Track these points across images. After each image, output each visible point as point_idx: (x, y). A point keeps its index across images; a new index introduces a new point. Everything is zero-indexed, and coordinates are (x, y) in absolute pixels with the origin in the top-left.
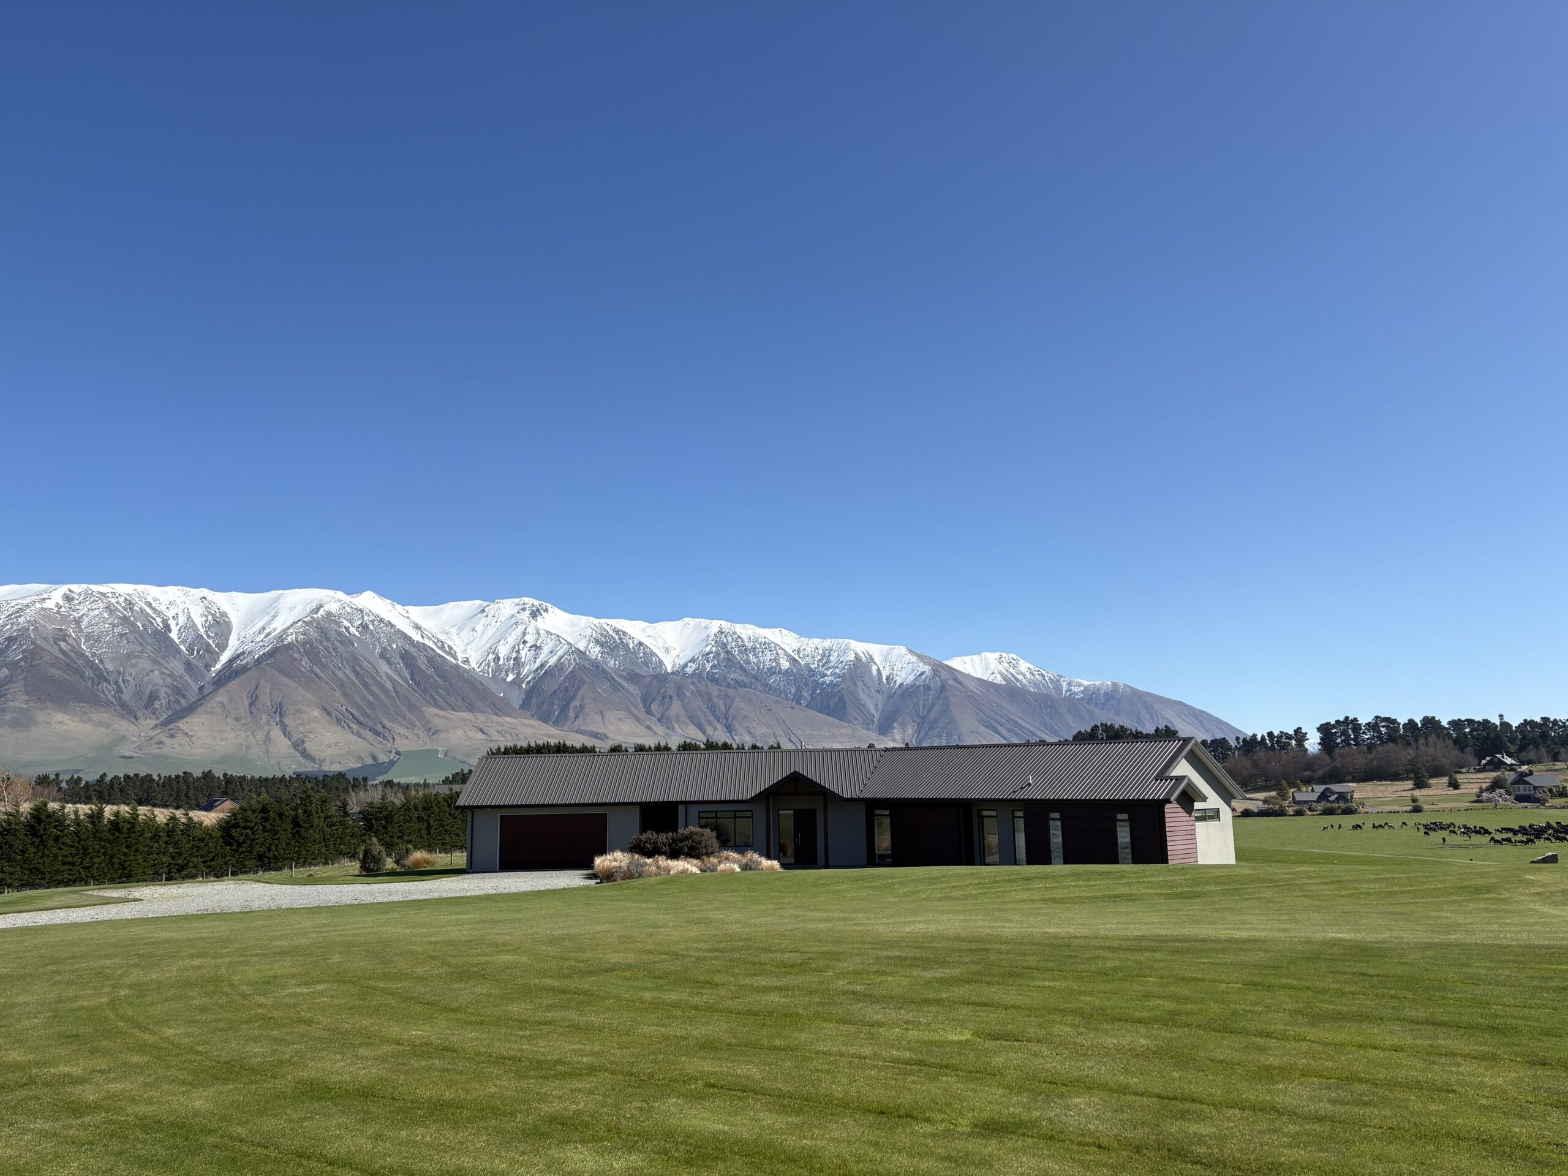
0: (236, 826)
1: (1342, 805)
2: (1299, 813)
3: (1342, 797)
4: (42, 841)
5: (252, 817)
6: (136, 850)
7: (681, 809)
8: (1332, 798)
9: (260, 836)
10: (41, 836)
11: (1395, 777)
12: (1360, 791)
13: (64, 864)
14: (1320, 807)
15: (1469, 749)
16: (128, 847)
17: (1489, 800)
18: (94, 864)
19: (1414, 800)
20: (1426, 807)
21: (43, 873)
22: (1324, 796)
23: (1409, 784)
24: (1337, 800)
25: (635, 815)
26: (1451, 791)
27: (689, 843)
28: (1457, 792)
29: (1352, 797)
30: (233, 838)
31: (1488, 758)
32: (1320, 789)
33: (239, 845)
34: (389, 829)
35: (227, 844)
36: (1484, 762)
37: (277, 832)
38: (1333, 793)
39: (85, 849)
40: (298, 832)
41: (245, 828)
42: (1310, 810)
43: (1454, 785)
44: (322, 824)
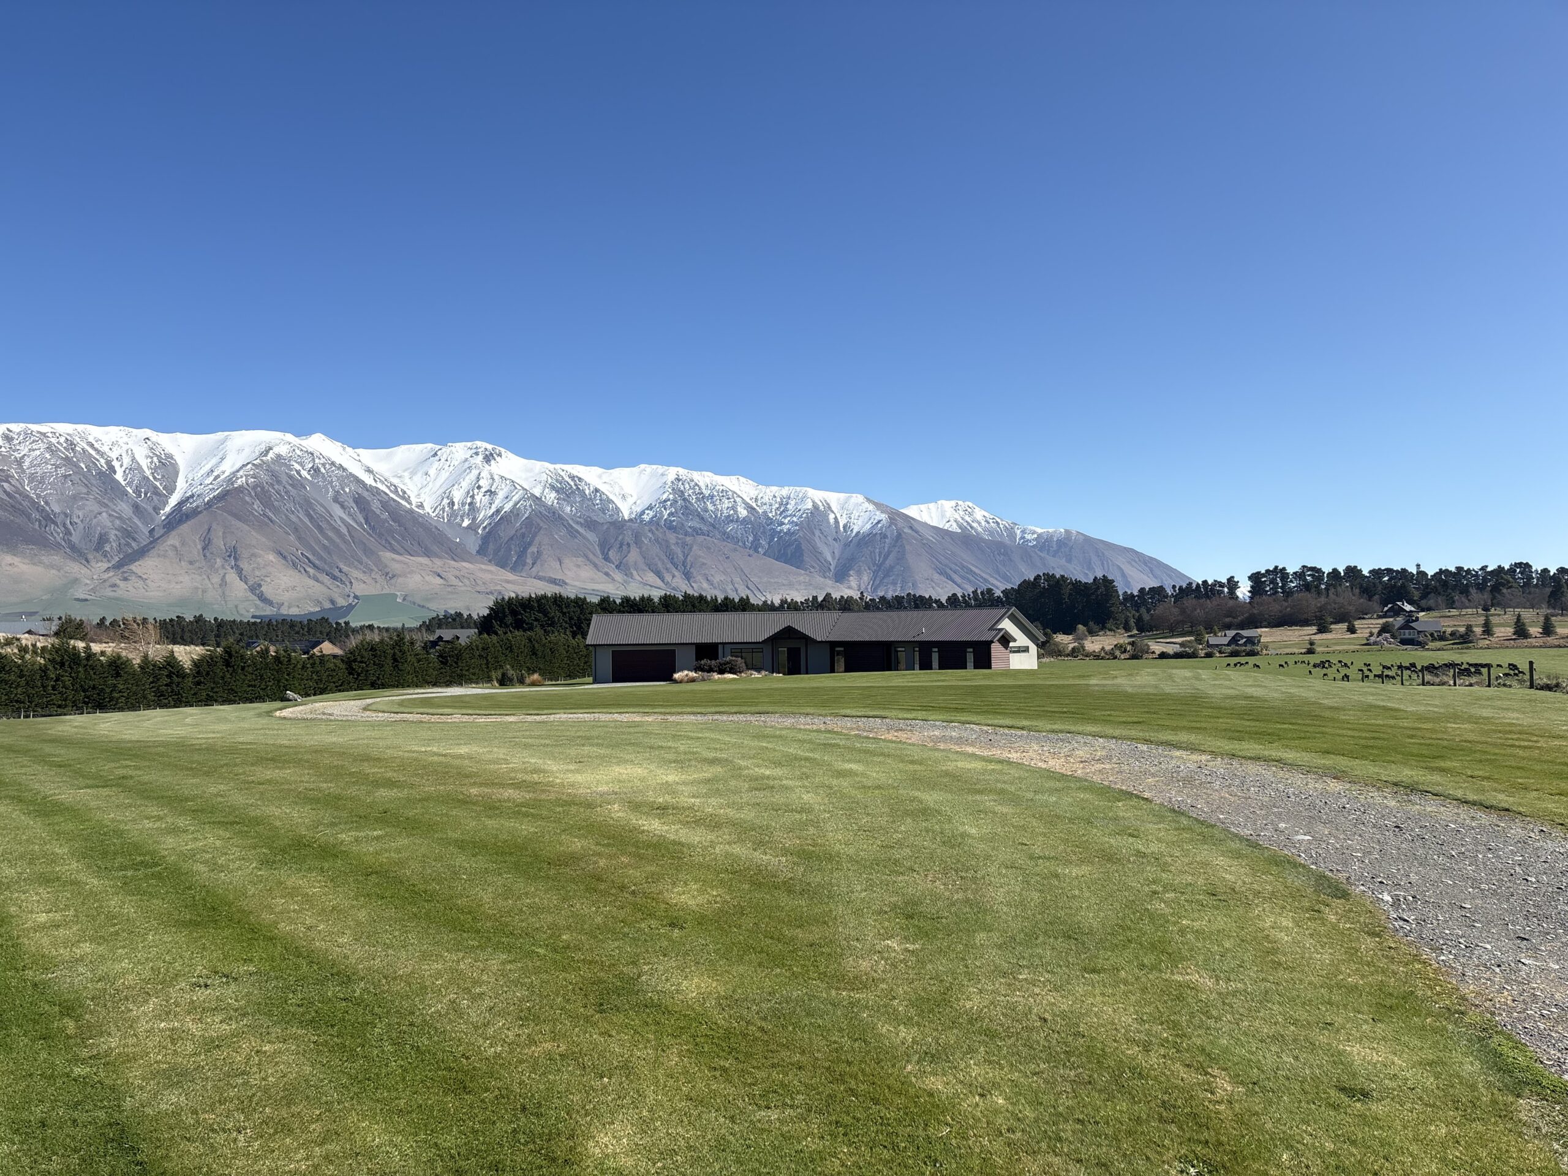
0: (355, 661)
1: (1249, 648)
2: (1209, 655)
3: (1250, 640)
4: (234, 670)
5: (365, 654)
6: (294, 677)
7: (720, 647)
8: (1242, 642)
9: (372, 668)
10: (233, 666)
11: (1305, 623)
12: (1266, 635)
13: (249, 686)
14: (1229, 649)
15: (1377, 597)
16: (288, 675)
17: (1375, 643)
18: (267, 686)
19: (1312, 643)
20: (1319, 649)
21: (236, 693)
22: (1234, 640)
23: (1314, 629)
24: (1245, 644)
25: (692, 651)
26: (1349, 636)
27: (729, 665)
28: (1353, 636)
29: (1259, 641)
30: (354, 669)
31: (1390, 606)
32: (1231, 633)
33: (359, 675)
34: (460, 664)
35: (350, 674)
36: (1386, 609)
37: (383, 666)
38: (1242, 637)
39: (261, 676)
40: (397, 666)
41: (361, 662)
42: (1220, 652)
43: (1352, 630)
44: (414, 660)
